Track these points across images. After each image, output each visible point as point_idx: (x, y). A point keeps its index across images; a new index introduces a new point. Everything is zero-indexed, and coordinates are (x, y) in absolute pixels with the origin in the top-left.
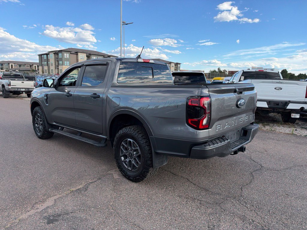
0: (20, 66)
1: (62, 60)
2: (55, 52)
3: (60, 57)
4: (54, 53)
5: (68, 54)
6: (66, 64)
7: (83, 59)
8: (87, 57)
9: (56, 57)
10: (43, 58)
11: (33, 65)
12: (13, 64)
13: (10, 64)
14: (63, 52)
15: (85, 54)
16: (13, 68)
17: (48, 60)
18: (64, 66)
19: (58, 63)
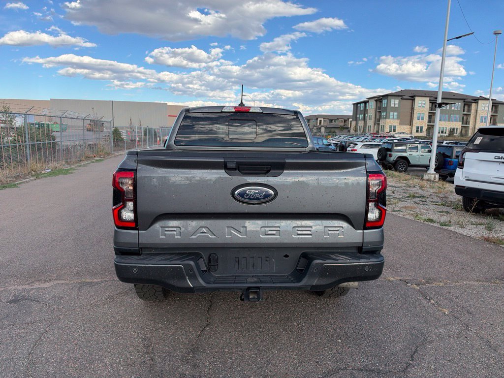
0: (331, 121)
1: (387, 110)
2: (378, 98)
3: (384, 106)
4: (375, 100)
5: (398, 100)
6: (391, 117)
7: (423, 107)
8: (430, 103)
9: (378, 105)
10: (359, 109)
11: (348, 119)
12: (322, 119)
13: (319, 119)
14: (389, 97)
15: (428, 99)
16: (322, 124)
17: (365, 111)
18: (388, 120)
19: (380, 116)
